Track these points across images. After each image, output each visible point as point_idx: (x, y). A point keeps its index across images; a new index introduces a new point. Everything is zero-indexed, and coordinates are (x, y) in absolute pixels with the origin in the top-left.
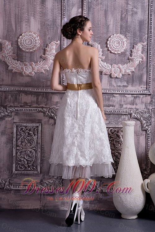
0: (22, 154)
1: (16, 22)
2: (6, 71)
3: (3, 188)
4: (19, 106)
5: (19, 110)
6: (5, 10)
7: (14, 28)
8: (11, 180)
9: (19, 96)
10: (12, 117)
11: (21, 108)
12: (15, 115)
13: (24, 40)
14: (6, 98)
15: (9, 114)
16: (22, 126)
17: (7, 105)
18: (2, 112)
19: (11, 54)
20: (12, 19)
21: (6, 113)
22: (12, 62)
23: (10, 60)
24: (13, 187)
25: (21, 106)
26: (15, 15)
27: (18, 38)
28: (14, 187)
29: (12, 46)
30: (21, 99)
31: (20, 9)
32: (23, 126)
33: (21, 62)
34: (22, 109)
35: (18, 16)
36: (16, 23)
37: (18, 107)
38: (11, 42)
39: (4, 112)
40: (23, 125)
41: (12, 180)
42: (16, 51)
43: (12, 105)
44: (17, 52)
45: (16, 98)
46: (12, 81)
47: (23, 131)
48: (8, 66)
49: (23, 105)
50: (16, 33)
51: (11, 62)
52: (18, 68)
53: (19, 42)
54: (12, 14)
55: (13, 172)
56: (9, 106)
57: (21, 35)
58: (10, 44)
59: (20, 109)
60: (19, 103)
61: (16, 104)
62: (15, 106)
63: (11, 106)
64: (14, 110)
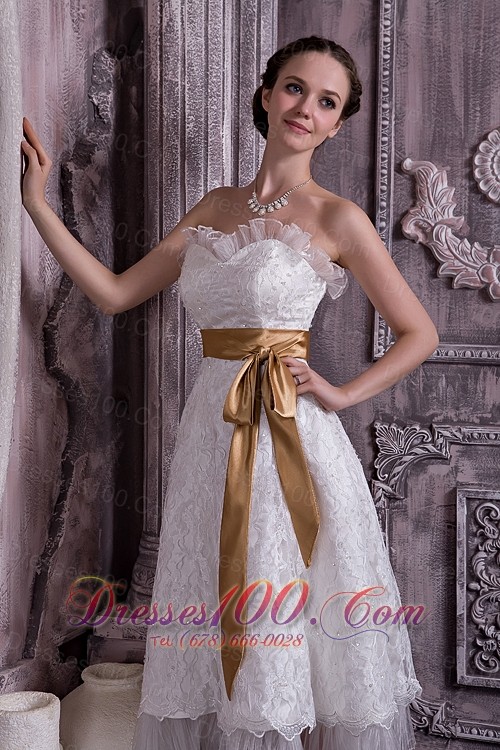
0: (490, 610)
1: (466, 86)
2: (430, 284)
3: (426, 730)
4: (477, 421)
5: (475, 435)
6: (429, 41)
7: (460, 111)
8: (451, 707)
9: (477, 379)
10: (452, 464)
11: (480, 429)
12: (463, 454)
13: (493, 159)
14: (428, 388)
15: (441, 450)
16: (486, 500)
17: (433, 416)
18: (416, 442)
19: (446, 217)
20: (452, 75)
21: (430, 447)
22: (449, 248)
23: (444, 241)
24: (459, 729)
25: (484, 422)
26: (466, 58)
27: (475, 150)
28: (462, 731)
29: (451, 184)
30: (484, 393)
31: (482, 33)
32: (491, 501)
33: (483, 244)
34: (488, 435)
35: (475, 62)
36: (466, 93)
37: (473, 423)
38: (449, 168)
39: (422, 442)
40: (489, 497)
41: (457, 705)
42: (465, 202)
43: (451, 414)
44: (470, 207)
45: (464, 389)
46: (449, 321)
47: (490, 520)
48: (438, 264)
49: (490, 416)
50: (466, 131)
51: (446, 246)
52: (470, 270)
53: (477, 167)
54: (453, 58)
55: (458, 678)
56: (440, 418)
57: (485, 138)
58: (445, 176)
59: (480, 434)
60: (476, 409)
61: (465, 413)
62: (462, 418)
63: (446, 421)
64: (458, 434)
